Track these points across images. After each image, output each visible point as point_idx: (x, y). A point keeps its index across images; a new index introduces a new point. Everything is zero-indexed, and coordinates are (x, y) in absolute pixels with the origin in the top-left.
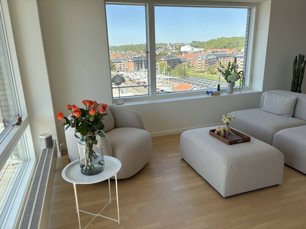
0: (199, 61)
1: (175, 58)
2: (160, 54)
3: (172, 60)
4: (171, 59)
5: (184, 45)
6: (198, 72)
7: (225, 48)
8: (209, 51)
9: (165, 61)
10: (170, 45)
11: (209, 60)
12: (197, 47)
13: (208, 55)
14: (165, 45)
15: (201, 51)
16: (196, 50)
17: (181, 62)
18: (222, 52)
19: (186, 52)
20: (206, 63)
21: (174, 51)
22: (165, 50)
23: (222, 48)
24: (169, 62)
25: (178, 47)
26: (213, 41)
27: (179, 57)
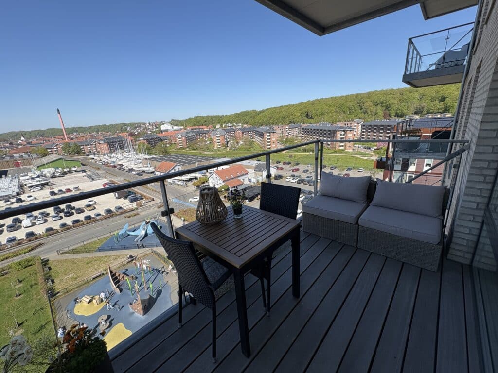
0: (179, 138)
1: (155, 137)
2: (139, 133)
3: (152, 139)
4: (150, 138)
5: (163, 124)
6: (180, 149)
7: (202, 125)
8: (188, 129)
9: (144, 140)
10: (150, 124)
11: (189, 137)
12: (177, 125)
13: (187, 133)
14: (144, 124)
15: (181, 129)
16: (176, 128)
17: (162, 141)
18: (200, 129)
19: (166, 131)
20: (186, 140)
21: (155, 130)
22: (144, 129)
23: (200, 126)
24: (148, 141)
25: (158, 125)
26: (190, 119)
27: (158, 135)
